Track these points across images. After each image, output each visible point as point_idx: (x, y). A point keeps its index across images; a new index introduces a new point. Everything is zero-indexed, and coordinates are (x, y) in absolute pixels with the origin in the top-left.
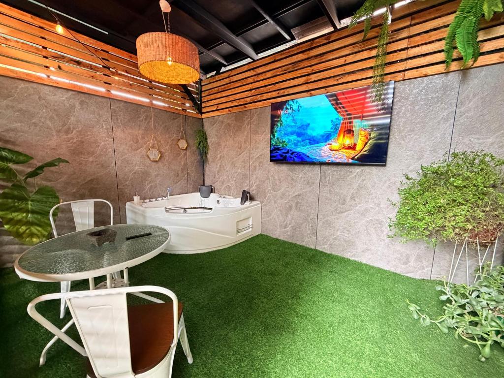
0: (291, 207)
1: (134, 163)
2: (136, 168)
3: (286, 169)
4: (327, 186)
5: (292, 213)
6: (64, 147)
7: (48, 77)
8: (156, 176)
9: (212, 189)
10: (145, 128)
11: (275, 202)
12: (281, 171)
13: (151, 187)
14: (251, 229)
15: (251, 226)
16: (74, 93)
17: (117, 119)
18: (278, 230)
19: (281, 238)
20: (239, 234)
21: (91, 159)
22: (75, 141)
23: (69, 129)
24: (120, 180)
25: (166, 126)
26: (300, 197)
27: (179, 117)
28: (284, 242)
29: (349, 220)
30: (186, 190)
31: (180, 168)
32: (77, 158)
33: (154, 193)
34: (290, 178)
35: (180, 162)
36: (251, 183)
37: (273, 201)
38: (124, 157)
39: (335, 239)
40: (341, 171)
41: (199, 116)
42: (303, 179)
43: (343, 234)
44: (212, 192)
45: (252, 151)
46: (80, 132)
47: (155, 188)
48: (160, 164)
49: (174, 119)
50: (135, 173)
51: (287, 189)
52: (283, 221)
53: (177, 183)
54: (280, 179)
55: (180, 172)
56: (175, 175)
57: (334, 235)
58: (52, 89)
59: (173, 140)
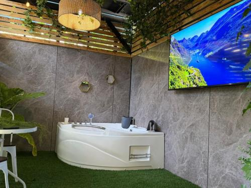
0: (186, 138)
1: (69, 92)
2: (70, 96)
3: (183, 98)
4: (216, 113)
5: (187, 145)
6: (25, 78)
7: (25, 36)
8: (85, 104)
9: (132, 121)
10: (81, 66)
11: (175, 134)
12: (180, 99)
13: (79, 113)
14: (148, 159)
15: (149, 156)
16: (37, 44)
17: (61, 60)
18: (177, 166)
19: (179, 175)
20: (133, 160)
21: (39, 88)
22: (32, 75)
23: (30, 67)
24: (56, 104)
25: (97, 65)
26: (194, 127)
27: (110, 57)
28: (181, 179)
29: (236, 153)
30: (111, 119)
31: (107, 99)
32: (31, 86)
33: (82, 118)
34: (186, 107)
35: (107, 94)
36: (158, 114)
37: (173, 132)
38: (61, 87)
39: (224, 178)
40: (227, 95)
41: (129, 56)
42: (196, 107)
43: (231, 171)
44: (131, 123)
45: (160, 82)
46: (36, 68)
47: (82, 114)
48: (89, 95)
49: (105, 59)
50: (68, 100)
51: (184, 119)
52: (180, 154)
53: (102, 112)
54: (178, 108)
55: (106, 103)
56: (101, 105)
57: (223, 173)
58: (25, 43)
59: (102, 76)
